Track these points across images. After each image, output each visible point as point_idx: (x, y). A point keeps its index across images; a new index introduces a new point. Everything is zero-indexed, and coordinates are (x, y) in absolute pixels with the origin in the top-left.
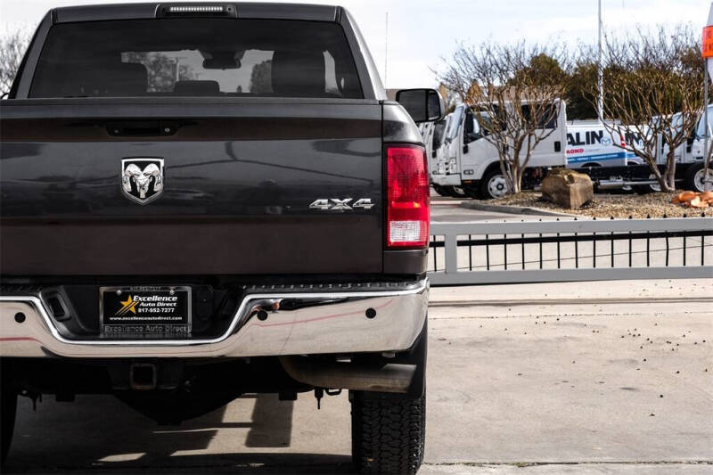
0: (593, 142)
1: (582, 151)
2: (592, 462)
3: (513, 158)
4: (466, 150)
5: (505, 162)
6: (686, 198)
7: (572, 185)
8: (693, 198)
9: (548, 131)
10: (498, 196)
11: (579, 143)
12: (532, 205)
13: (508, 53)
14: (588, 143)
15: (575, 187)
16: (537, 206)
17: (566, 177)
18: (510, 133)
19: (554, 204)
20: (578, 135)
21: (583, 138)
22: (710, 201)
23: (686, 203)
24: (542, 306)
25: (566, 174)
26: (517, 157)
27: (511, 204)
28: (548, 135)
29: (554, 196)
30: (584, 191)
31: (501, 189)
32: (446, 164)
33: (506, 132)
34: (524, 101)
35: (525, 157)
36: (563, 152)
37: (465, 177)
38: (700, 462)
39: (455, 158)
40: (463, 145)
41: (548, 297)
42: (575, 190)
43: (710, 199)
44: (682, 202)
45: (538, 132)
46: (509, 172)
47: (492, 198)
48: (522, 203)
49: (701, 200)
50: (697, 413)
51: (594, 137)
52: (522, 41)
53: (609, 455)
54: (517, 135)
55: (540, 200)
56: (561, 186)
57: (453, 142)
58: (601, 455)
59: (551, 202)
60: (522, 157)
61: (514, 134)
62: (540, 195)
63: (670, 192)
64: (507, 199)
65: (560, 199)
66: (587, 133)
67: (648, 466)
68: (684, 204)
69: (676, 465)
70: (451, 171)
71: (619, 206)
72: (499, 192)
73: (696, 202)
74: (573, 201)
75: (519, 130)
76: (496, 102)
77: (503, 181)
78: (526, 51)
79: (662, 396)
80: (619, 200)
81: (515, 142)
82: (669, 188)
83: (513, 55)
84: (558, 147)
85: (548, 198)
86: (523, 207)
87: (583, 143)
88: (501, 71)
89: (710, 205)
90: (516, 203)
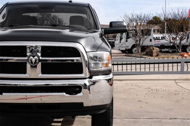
0: (163, 39)
1: (160, 42)
2: (119, 118)
3: (138, 43)
4: (127, 41)
5: (137, 44)
6: (183, 54)
7: (154, 50)
8: (185, 54)
9: (148, 36)
10: (135, 53)
11: (159, 40)
12: (143, 56)
13: (138, 16)
14: (162, 40)
15: (154, 51)
16: (144, 56)
17: (152, 48)
18: (138, 37)
19: (149, 55)
20: (159, 37)
21: (160, 38)
22: (189, 55)
23: (183, 55)
24: (130, 81)
25: (152, 47)
26: (140, 43)
27: (138, 55)
28: (148, 37)
29: (149, 53)
30: (157, 52)
31: (136, 51)
32: (122, 44)
33: (137, 37)
34: (142, 28)
35: (142, 43)
36: (152, 42)
37: (126, 48)
38: (146, 118)
39: (124, 43)
40: (126, 40)
41: (133, 79)
42: (154, 52)
43: (189, 54)
44: (182, 55)
45: (145, 37)
46: (137, 47)
47: (133, 53)
48: (140, 55)
49: (187, 55)
50: (153, 107)
51: (163, 38)
52: (141, 13)
53: (124, 116)
54: (140, 37)
55: (145, 54)
56: (151, 50)
57: (123, 39)
58: (123, 116)
59: (148, 55)
60: (141, 43)
61: (139, 37)
62: (145, 53)
63: (180, 52)
64: (137, 54)
65: (150, 54)
66: (162, 37)
67: (133, 119)
68: (183, 56)
69: (140, 119)
70: (123, 46)
71: (166, 56)
72: (135, 52)
73: (186, 55)
74: (154, 55)
75: (140, 36)
76: (134, 29)
77: (136, 49)
78: (142, 16)
79: (146, 103)
80: (166, 54)
81: (139, 39)
82: (179, 52)
83: (139, 17)
84: (151, 40)
85: (147, 54)
86: (140, 56)
87: (160, 40)
88: (136, 20)
89: (189, 56)
90: (139, 55)
